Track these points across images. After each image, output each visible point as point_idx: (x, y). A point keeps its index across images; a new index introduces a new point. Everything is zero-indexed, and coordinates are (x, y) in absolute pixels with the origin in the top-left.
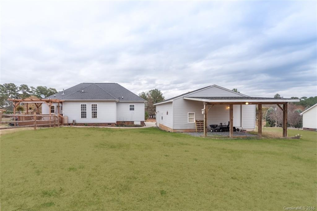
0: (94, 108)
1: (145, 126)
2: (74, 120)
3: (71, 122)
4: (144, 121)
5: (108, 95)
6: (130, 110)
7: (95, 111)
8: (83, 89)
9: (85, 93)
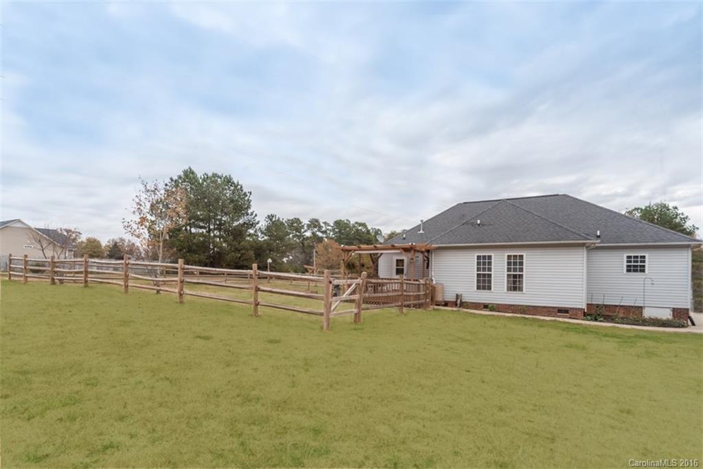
0: (515, 264)
1: (693, 324)
2: (459, 293)
3: (450, 297)
4: (688, 309)
5: (557, 228)
6: (628, 271)
7: (518, 273)
8: (477, 217)
9: (485, 227)
